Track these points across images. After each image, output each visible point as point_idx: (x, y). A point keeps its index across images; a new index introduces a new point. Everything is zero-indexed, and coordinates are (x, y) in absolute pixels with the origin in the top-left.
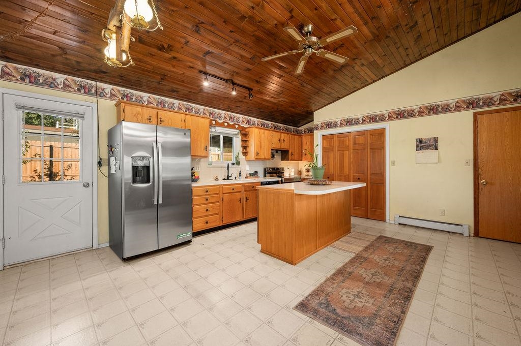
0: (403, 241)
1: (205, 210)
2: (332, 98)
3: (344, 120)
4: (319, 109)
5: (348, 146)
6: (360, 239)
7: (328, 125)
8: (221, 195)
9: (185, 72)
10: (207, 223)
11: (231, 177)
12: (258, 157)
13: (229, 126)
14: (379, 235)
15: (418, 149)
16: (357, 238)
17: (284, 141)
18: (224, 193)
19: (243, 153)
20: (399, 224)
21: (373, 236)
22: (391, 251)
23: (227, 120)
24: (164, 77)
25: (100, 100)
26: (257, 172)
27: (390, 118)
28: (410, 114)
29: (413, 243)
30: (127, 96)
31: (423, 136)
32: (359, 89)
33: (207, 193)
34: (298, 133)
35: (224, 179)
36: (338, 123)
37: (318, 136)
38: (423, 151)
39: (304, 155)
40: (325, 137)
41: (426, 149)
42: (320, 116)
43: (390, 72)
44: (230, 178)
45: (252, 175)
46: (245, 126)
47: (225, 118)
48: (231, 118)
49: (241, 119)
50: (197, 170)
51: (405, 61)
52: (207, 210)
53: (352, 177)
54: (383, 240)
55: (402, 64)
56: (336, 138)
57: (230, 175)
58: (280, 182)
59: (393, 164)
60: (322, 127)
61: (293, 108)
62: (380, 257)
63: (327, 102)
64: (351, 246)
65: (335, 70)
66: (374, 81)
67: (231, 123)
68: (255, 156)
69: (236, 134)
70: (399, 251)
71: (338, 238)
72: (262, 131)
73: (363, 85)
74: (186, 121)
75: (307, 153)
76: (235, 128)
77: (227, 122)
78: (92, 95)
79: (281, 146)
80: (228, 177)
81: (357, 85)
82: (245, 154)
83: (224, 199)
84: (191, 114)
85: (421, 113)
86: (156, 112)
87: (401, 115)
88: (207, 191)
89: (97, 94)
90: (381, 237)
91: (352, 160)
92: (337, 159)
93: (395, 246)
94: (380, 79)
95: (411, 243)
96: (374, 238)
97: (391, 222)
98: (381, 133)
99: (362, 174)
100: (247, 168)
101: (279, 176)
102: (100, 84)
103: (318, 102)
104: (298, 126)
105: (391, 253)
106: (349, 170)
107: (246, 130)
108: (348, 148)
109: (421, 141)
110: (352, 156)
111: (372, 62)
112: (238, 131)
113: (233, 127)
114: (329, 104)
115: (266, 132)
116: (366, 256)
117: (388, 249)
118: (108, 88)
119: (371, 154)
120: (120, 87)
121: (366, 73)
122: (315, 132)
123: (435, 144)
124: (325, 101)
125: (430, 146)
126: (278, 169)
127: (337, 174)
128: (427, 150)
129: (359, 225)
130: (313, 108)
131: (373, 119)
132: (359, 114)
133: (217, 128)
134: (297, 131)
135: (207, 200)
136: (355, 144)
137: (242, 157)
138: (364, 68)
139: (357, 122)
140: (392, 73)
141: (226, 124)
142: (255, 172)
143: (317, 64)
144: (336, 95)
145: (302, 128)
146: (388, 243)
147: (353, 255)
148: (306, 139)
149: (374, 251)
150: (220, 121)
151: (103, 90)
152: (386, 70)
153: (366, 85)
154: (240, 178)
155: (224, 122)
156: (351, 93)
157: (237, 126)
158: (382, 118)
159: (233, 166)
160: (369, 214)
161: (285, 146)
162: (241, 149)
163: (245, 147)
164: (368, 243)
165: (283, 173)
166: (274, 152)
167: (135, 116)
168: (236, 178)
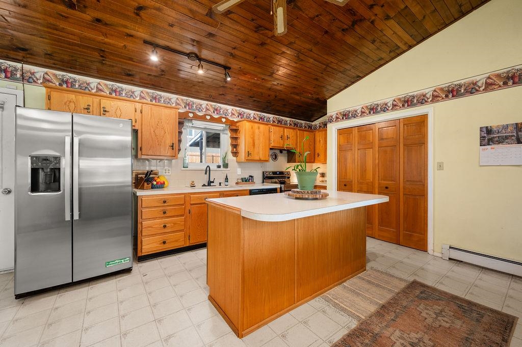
0: (454, 298)
1: (162, 226)
2: (349, 79)
3: (367, 107)
4: (334, 95)
5: (372, 143)
6: (378, 286)
7: (346, 116)
8: (188, 207)
9: (125, 43)
10: (164, 243)
11: (213, 182)
12: (250, 158)
13: (213, 120)
14: (411, 279)
15: (483, 143)
16: (373, 284)
17: (288, 138)
18: (191, 204)
19: (232, 153)
20: (450, 259)
21: (401, 279)
22: (429, 321)
23: (209, 112)
24: (103, 53)
25: (27, 86)
26: (252, 177)
27: (435, 98)
28: (471, 89)
29: (475, 305)
30: (67, 82)
31: (494, 122)
32: (387, 62)
33: (166, 204)
34: (310, 129)
35: (204, 185)
36: (358, 112)
37: (333, 130)
38: (493, 146)
39: (316, 156)
40: (341, 132)
41: (499, 142)
42: (335, 104)
43: (436, 29)
44: (212, 184)
45: (244, 180)
46: (236, 120)
47: (207, 109)
48: (217, 110)
49: (230, 111)
50: (167, 174)
51: (460, 6)
52: (165, 226)
53: (377, 185)
54: (418, 292)
55: (454, 11)
56: (355, 131)
57: (212, 180)
58: (279, 190)
59: (440, 166)
60: (337, 118)
61: (297, 94)
62: (405, 336)
63: (343, 85)
64: (358, 300)
65: (343, 30)
66: (410, 47)
67: (216, 116)
68: (245, 157)
69: (223, 130)
70: (445, 322)
71: (340, 280)
72: (256, 125)
73: (392, 54)
74: (143, 112)
75: (320, 154)
76: (221, 122)
77: (210, 115)
78: (16, 80)
79: (284, 145)
80: (210, 183)
81: (384, 55)
82: (235, 154)
83: (192, 212)
84: (158, 104)
85: (489, 86)
86: (98, 100)
87: (453, 92)
88: (165, 202)
89: (23, 79)
90: (414, 285)
91: (377, 161)
92: (356, 161)
93: (437, 308)
94: (418, 43)
95: (469, 303)
96: (403, 285)
97: (436, 254)
98: (422, 121)
99: (392, 181)
100: (239, 171)
101: (281, 183)
102: (27, 67)
103: (330, 85)
104: (312, 120)
105: (429, 328)
106: (374, 175)
107: (237, 124)
108: (370, 146)
109: (489, 131)
110: (377, 156)
111: (403, 10)
112: (224, 125)
113: (218, 121)
114: (346, 87)
115: (262, 126)
116: (377, 330)
117: (424, 314)
118: (39, 71)
119: (406, 152)
120: (56, 70)
121: (395, 33)
122: (329, 125)
123: (517, 133)
124: (340, 83)
125: (507, 138)
126: (281, 173)
127: (356, 181)
128: (500, 145)
129: (383, 256)
130: (327, 94)
131: (408, 102)
132: (387, 96)
133: (194, 122)
134: (310, 127)
135: (165, 213)
136: (382, 139)
137: (231, 158)
138: (392, 23)
139: (384, 108)
140: (439, 30)
141: (208, 117)
142: (250, 176)
143: (312, 19)
144: (353, 73)
145: (317, 123)
146: (426, 299)
147: (354, 324)
148: (319, 136)
149: (397, 317)
150: (200, 114)
151: (33, 74)
152: (428, 25)
153: (399, 55)
154: (227, 183)
155: (205, 115)
156: (377, 68)
157: (224, 120)
158: (422, 100)
159: (219, 169)
160: (401, 238)
161: (288, 144)
162: (230, 148)
163: (235, 146)
164: (389, 296)
165: (289, 178)
166: (278, 152)
167: (65, 104)
168: (220, 184)
